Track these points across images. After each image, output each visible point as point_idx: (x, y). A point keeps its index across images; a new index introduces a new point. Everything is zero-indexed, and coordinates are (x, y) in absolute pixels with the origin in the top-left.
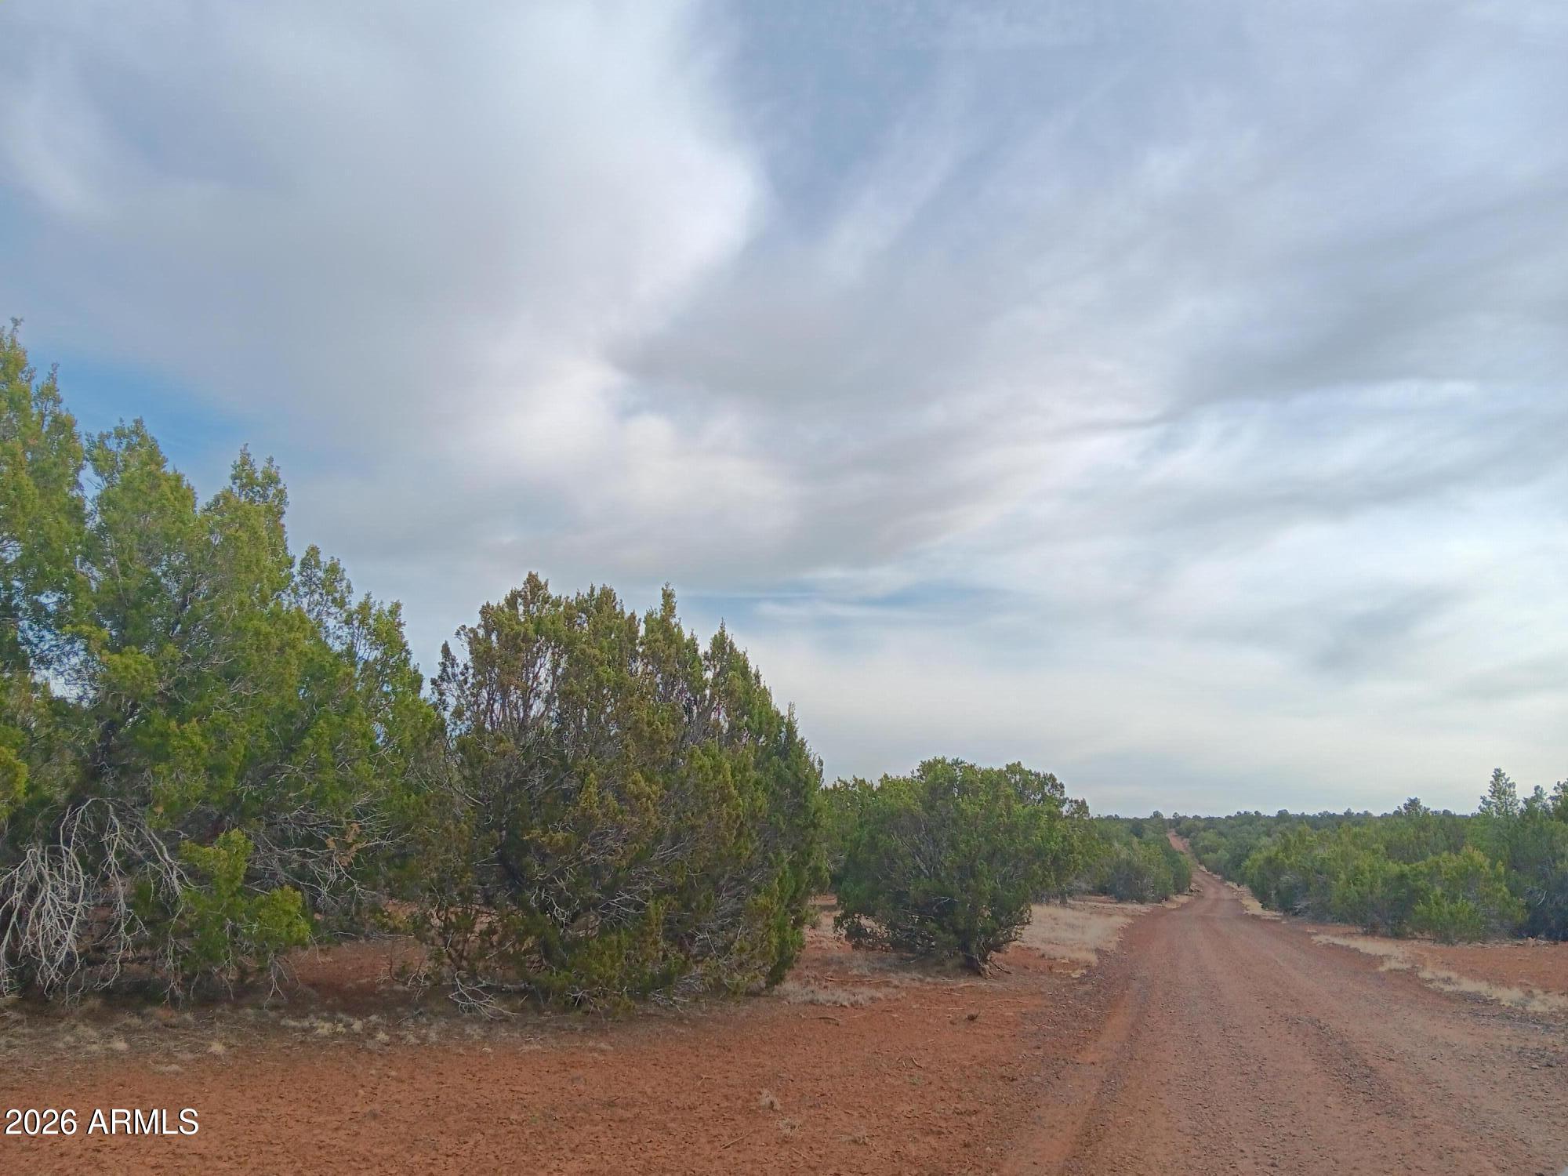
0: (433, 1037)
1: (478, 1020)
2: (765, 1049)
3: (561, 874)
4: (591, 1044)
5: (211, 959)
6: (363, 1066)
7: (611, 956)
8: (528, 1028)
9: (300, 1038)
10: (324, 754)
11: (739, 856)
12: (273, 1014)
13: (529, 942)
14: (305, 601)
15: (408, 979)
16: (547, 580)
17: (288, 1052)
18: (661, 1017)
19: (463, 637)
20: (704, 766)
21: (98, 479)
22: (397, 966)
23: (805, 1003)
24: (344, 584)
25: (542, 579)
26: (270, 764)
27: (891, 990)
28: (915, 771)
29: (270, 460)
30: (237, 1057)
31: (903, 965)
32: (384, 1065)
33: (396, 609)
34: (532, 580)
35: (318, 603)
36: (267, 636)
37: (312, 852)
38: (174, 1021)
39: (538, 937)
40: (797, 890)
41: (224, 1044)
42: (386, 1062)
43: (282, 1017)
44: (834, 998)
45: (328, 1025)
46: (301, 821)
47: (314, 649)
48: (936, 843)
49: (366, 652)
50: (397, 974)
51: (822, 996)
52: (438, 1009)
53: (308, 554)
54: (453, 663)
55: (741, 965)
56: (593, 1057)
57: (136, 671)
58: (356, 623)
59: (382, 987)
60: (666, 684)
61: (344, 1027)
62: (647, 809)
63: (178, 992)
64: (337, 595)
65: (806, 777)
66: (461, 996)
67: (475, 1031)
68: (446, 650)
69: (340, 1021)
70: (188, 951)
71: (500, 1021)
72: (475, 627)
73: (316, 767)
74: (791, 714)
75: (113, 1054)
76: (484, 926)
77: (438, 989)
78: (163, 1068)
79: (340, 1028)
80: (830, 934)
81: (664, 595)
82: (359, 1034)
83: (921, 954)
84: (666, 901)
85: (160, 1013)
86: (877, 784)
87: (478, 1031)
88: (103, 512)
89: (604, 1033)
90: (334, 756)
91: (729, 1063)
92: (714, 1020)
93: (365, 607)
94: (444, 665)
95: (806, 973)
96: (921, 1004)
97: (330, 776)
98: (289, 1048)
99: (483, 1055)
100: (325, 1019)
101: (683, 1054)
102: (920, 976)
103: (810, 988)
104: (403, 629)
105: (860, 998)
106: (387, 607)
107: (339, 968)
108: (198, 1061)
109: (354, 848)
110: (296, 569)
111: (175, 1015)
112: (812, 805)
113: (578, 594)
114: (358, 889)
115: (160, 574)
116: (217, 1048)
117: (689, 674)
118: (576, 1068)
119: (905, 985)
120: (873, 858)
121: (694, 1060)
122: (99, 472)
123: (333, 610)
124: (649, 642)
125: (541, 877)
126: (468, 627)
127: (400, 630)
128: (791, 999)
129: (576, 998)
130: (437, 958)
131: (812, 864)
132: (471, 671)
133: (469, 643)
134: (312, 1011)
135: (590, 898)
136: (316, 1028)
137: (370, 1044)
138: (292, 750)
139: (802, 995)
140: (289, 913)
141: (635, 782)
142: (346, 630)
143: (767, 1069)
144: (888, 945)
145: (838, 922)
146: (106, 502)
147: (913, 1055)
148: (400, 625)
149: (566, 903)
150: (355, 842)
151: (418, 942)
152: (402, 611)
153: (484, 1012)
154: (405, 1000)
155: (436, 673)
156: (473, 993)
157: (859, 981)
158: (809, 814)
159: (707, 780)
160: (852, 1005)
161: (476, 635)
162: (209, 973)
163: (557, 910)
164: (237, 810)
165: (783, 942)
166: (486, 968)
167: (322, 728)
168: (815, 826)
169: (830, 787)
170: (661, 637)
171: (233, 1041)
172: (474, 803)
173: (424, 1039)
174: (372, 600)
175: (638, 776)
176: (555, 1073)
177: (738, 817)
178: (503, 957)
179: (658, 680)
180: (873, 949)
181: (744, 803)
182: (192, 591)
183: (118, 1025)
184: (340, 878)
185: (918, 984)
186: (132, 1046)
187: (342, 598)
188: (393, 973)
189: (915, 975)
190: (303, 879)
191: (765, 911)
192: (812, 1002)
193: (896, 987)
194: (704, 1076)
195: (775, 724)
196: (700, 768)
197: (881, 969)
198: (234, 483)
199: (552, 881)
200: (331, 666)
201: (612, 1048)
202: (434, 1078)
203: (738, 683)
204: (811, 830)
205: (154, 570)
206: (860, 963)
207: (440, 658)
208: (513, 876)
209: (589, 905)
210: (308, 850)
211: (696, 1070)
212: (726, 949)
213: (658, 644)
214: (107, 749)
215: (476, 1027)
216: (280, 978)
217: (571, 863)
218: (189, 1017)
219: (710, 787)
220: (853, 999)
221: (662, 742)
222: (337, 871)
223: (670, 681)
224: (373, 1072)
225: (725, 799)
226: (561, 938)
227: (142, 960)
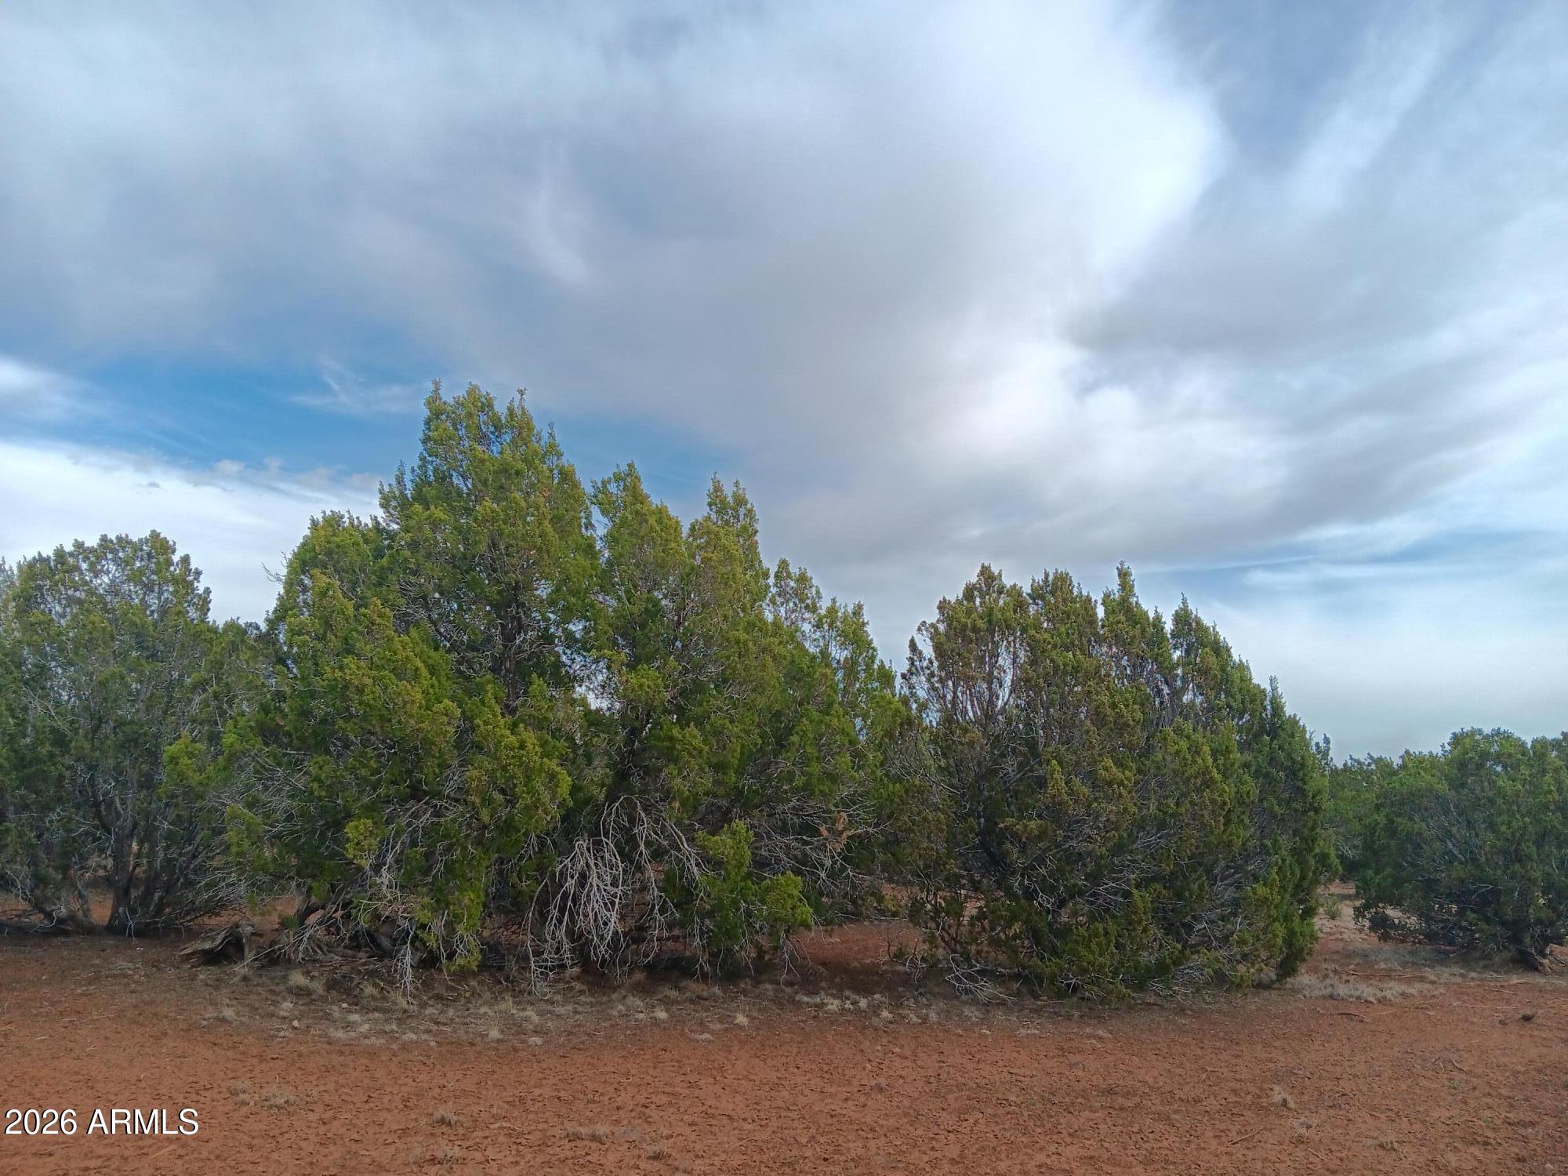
0: (933, 1016)
1: (975, 1002)
2: (1276, 1044)
3: (1041, 861)
4: (1088, 1030)
5: (730, 938)
6: (870, 1041)
7: (1099, 944)
8: (1026, 1012)
9: (814, 1013)
10: (809, 749)
11: (1230, 844)
12: (789, 990)
13: (1017, 927)
14: (782, 610)
15: (906, 960)
16: (1001, 571)
17: (803, 1025)
18: (1162, 1007)
19: (924, 632)
20: (1181, 751)
21: (606, 521)
22: (893, 949)
23: (1324, 997)
24: (814, 590)
25: (995, 570)
26: (765, 760)
27: (1427, 986)
28: (1446, 745)
29: (737, 484)
30: (758, 1029)
31: (1442, 959)
32: (890, 1042)
33: (858, 611)
34: (985, 572)
35: (793, 611)
36: (745, 643)
37: (809, 839)
38: (705, 994)
39: (1026, 922)
40: (1303, 878)
41: (747, 1016)
42: (890, 1039)
43: (797, 993)
44: (1358, 993)
45: (837, 1002)
46: (796, 811)
47: (794, 652)
48: (1470, 824)
49: (839, 654)
50: (895, 956)
51: (1343, 990)
52: (936, 990)
53: (779, 567)
54: (921, 658)
55: (1245, 956)
56: (1091, 1043)
57: (649, 687)
58: (826, 627)
59: (885, 968)
60: (1134, 666)
61: (852, 1004)
62: (1120, 795)
63: (707, 968)
64: (809, 601)
65: (1303, 758)
66: (958, 979)
67: (972, 1013)
68: (913, 646)
69: (848, 998)
70: (712, 931)
71: (997, 1004)
72: (935, 622)
73: (805, 761)
74: (1274, 689)
75: (656, 1022)
76: (975, 912)
77: (933, 970)
78: (697, 1036)
79: (848, 1005)
80: (1352, 925)
81: (1119, 575)
82: (865, 1012)
83: (1463, 947)
84: (1155, 890)
85: (694, 987)
86: (1397, 762)
87: (977, 1013)
88: (611, 548)
89: (1101, 1020)
90: (820, 751)
91: (1237, 1057)
92: (1220, 1011)
93: (832, 611)
94: (911, 660)
95: (1325, 966)
96: (1464, 1002)
97: (815, 769)
98: (804, 1022)
99: (983, 1036)
100: (834, 996)
101: (1185, 1045)
102: (1462, 971)
103: (1328, 981)
104: (868, 628)
105: (1388, 994)
106: (850, 610)
107: (846, 948)
108: (726, 1030)
109: (845, 835)
110: (771, 581)
111: (705, 988)
112: (1311, 788)
113: (1034, 580)
114: (851, 874)
115: (660, 597)
116: (741, 1019)
117: (1157, 654)
118: (1075, 1054)
119: (1443, 981)
120: (1393, 843)
121: (1199, 1052)
122: (604, 513)
123: (807, 615)
124: (1111, 625)
125: (1022, 864)
126: (929, 622)
127: (865, 629)
128: (1306, 993)
129: (1069, 985)
130: (931, 940)
131: (1317, 850)
132: (936, 664)
133: (931, 639)
134: (822, 988)
135: (1074, 886)
136: (827, 1004)
137: (875, 1021)
138: (783, 746)
139: (1320, 989)
140: (791, 896)
141: (1106, 769)
142: (818, 634)
143: (1279, 1065)
144: (1421, 937)
145: (1359, 913)
146: (612, 539)
147: (1454, 1057)
148: (864, 624)
149: (1051, 890)
150: (845, 829)
151: (911, 925)
152: (864, 611)
153: (981, 996)
154: (906, 980)
155: (905, 667)
156: (970, 978)
157: (1388, 975)
158: (1307, 797)
159: (1186, 765)
160: (1379, 1001)
161: (936, 629)
162: (729, 950)
163: (1042, 897)
164: (743, 804)
165: (1292, 933)
166: (979, 952)
167: (805, 726)
168: (1317, 811)
169: (1340, 766)
170: (1122, 618)
171: (755, 1014)
172: (951, 792)
173: (925, 1019)
174: (838, 604)
175: (1109, 762)
176: (1052, 1058)
177: (1225, 803)
178: (995, 942)
179: (1124, 662)
180: (1403, 942)
181: (1229, 789)
182: (684, 610)
183: (660, 996)
184: (835, 863)
185: (1459, 980)
186: (671, 1016)
187: (814, 603)
188: (892, 955)
189: (1456, 969)
190: (803, 865)
191: (1264, 902)
192: (1331, 997)
193: (1433, 982)
194: (1209, 1069)
195: (1259, 701)
196: (1177, 753)
197: (1413, 963)
198: (711, 510)
199: (1033, 868)
200: (808, 668)
201: (1110, 1036)
202: (935, 1057)
203: (1212, 660)
204: (1311, 813)
205: (656, 593)
206: (1388, 955)
207: (908, 654)
208: (996, 862)
209: (1074, 893)
210: (805, 837)
211: (1201, 1062)
212: (1225, 939)
213: (1120, 625)
214: (632, 752)
215: (973, 1008)
216: (791, 956)
217: (1051, 850)
218: (716, 990)
219: (1191, 771)
220: (1379, 994)
221: (1128, 726)
222: (833, 857)
223: (1138, 664)
224: (879, 1048)
225: (1209, 784)
226: (1050, 924)
227: (675, 939)
